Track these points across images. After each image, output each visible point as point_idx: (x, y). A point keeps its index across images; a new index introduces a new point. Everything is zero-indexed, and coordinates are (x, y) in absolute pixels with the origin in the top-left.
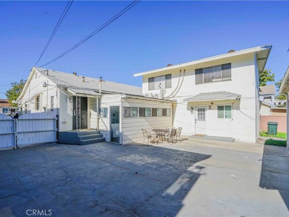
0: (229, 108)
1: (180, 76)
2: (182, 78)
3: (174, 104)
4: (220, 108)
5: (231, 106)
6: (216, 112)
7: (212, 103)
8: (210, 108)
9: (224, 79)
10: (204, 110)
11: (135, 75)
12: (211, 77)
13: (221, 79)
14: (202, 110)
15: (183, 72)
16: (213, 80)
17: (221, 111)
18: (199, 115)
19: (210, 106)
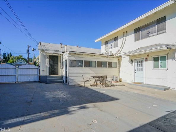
0: (164, 58)
1: (124, 37)
2: (125, 38)
3: (120, 59)
4: (155, 59)
5: (166, 56)
6: (152, 63)
7: (148, 56)
8: (146, 60)
9: (158, 33)
10: (142, 62)
11: (96, 41)
12: (148, 32)
13: (156, 33)
14: (140, 62)
15: (125, 33)
16: (149, 35)
17: (156, 62)
18: (138, 66)
19: (146, 58)
